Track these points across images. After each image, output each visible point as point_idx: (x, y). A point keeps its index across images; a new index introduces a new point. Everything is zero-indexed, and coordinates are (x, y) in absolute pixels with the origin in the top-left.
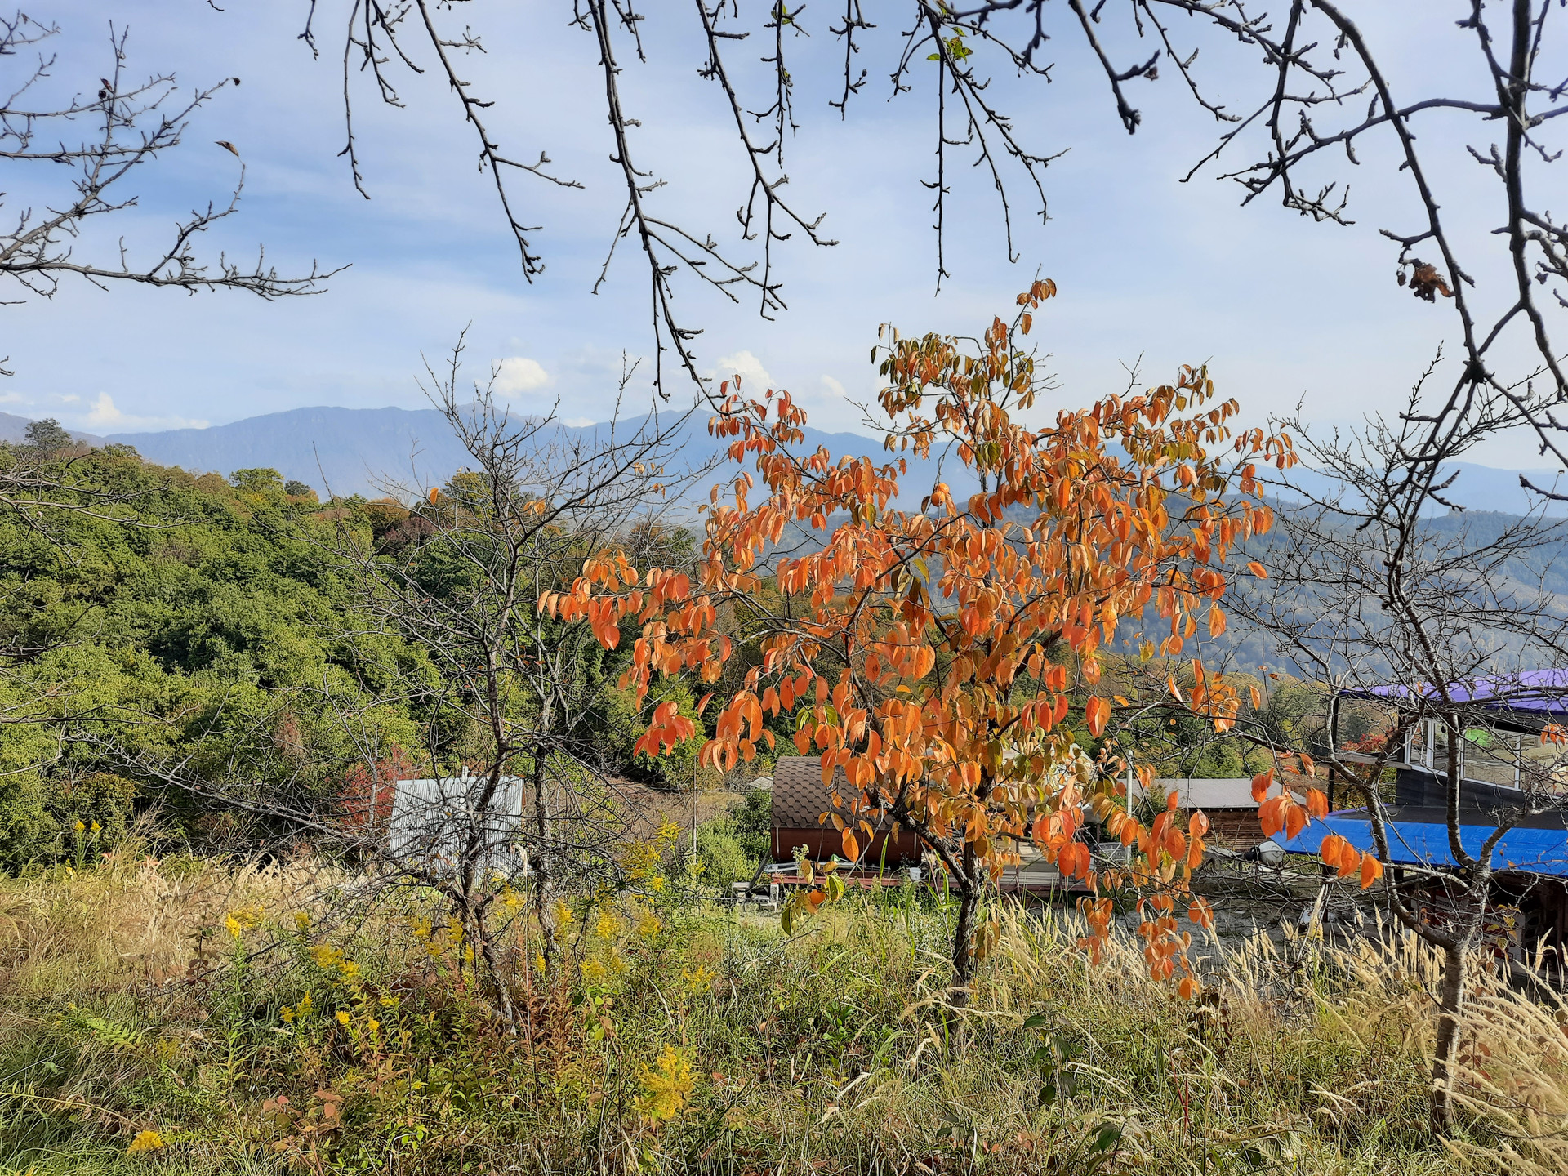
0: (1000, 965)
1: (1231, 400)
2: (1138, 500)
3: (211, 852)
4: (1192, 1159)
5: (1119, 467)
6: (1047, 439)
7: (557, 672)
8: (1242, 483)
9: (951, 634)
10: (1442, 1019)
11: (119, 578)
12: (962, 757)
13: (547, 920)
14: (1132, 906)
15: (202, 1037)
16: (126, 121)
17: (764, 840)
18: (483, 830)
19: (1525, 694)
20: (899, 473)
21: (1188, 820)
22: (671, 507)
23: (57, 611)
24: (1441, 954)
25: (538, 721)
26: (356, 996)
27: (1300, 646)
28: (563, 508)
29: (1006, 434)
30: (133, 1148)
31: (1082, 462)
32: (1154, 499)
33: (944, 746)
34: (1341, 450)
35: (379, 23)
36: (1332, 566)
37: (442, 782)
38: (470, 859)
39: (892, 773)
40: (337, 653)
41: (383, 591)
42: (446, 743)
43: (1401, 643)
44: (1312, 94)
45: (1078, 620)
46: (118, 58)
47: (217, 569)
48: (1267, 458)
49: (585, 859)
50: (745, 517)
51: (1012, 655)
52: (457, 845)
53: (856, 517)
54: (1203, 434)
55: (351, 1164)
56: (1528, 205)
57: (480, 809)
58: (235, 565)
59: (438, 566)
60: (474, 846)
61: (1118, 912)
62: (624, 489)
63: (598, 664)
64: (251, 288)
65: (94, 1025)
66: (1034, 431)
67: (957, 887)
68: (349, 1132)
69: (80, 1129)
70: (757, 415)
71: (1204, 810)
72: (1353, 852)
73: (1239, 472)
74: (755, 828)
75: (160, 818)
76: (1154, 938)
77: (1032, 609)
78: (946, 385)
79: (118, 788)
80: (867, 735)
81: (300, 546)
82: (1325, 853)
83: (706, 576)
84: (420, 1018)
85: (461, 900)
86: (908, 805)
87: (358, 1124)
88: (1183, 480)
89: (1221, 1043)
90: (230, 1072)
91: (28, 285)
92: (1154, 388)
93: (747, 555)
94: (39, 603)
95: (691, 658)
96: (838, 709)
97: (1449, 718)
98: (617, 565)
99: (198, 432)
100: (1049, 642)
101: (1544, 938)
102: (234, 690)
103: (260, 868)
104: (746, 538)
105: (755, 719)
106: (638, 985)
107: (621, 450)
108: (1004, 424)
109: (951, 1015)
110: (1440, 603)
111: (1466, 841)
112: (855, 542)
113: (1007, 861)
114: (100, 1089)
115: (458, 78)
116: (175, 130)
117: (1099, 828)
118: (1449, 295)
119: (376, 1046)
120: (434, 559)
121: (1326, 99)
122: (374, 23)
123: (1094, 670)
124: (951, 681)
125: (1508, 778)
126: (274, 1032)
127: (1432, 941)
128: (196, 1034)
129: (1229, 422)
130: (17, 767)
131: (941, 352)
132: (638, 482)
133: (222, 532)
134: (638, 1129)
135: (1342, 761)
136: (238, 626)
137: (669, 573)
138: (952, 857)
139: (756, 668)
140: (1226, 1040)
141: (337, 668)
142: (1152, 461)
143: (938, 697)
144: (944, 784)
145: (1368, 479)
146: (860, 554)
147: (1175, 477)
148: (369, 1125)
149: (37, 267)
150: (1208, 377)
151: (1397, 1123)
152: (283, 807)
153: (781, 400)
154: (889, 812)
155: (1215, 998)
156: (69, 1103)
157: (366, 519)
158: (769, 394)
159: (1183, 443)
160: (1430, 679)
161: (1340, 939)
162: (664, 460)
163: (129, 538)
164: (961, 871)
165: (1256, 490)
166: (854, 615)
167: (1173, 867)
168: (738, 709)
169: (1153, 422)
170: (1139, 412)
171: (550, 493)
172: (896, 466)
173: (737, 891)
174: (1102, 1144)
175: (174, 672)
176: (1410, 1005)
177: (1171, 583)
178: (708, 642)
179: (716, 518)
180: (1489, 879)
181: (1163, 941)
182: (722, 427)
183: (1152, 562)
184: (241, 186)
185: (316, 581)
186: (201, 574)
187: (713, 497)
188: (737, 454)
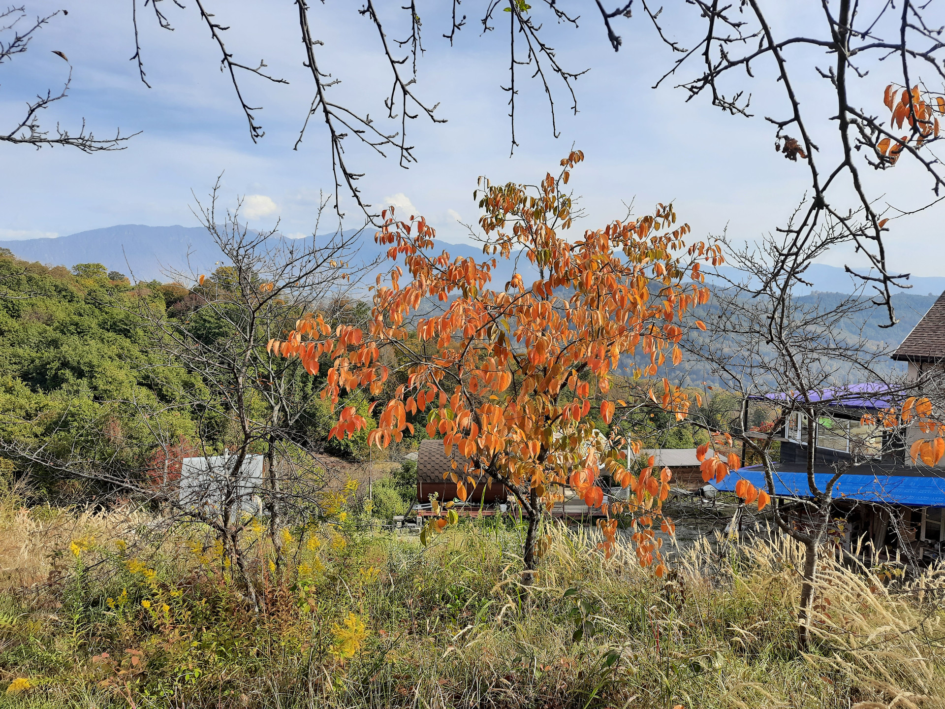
0: (552, 560)
1: (686, 224)
2: (632, 284)
3: (62, 504)
4: (661, 670)
5: (621, 264)
6: (579, 248)
7: (282, 389)
8: (692, 274)
9: (523, 365)
10: (804, 584)
12: (529, 438)
13: (277, 541)
14: (629, 524)
15: (57, 618)
17: (413, 490)
18: (235, 487)
19: (851, 396)
20: (492, 268)
21: (659, 473)
22: (353, 288)
24: (803, 547)
25: (270, 420)
26: (155, 591)
27: (725, 370)
28: (283, 288)
29: (554, 244)
30: (11, 689)
31: (599, 261)
32: (641, 284)
33: (518, 431)
34: (749, 255)
36: (743, 323)
37: (209, 458)
38: (227, 505)
39: (487, 448)
40: (144, 379)
41: (169, 340)
43: (782, 367)
44: (729, 36)
45: (597, 356)
47: (64, 327)
48: (707, 259)
49: (301, 504)
50: (397, 293)
51: (558, 377)
52: (218, 496)
53: (465, 294)
54: (670, 245)
55: (152, 694)
56: (850, 103)
57: (234, 474)
58: (77, 324)
59: (208, 325)
60: (231, 498)
61: (620, 527)
62: (322, 276)
63: (310, 385)
64: (77, 146)
66: (572, 242)
67: (527, 516)
68: (152, 674)
70: (405, 231)
71: (671, 467)
72: (753, 489)
73: (691, 267)
74: (407, 483)
75: (29, 483)
76: (641, 542)
77: (571, 349)
78: (520, 214)
79: (3, 465)
81: (119, 312)
82: (738, 491)
83: (373, 330)
84: (196, 603)
85: (222, 530)
86: (497, 467)
87: (158, 669)
88: (657, 272)
89: (680, 602)
90: (75, 640)
92: (642, 217)
93: (398, 317)
95: (364, 380)
96: (454, 410)
97: (809, 411)
98: (318, 323)
99: (52, 240)
100: (581, 368)
101: (862, 537)
102: (77, 403)
103: (95, 514)
104: (398, 306)
105: (402, 417)
106: (333, 579)
107: (319, 252)
108: (553, 238)
109: (523, 591)
110: (804, 344)
111: (819, 482)
112: (464, 309)
113: (556, 500)
115: (206, 11)
116: (24, 43)
117: (610, 478)
118: (805, 157)
119: (168, 621)
120: (205, 320)
121: (737, 40)
123: (605, 385)
124: (522, 392)
125: (842, 446)
126: (104, 615)
127: (798, 539)
128: (54, 617)
129: (684, 237)
131: (516, 194)
132: (331, 272)
133: (67, 304)
134: (332, 665)
135: (749, 438)
136: (79, 363)
137: (350, 328)
138: (524, 497)
139: (402, 385)
140: (682, 600)
141: (144, 389)
142: (640, 261)
143: (514, 401)
144: (519, 454)
145: (764, 272)
146: (466, 316)
147: (653, 271)
148: (164, 669)
150: (673, 211)
151: (779, 645)
152: (108, 475)
153: (419, 222)
154: (486, 471)
155: (676, 577)
157: (161, 295)
158: (412, 218)
159: (657, 251)
160: (798, 389)
161: (747, 541)
162: (347, 258)
163: (7, 307)
164: (529, 505)
165: (700, 279)
166: (463, 353)
167: (652, 500)
168: (390, 411)
169: (641, 237)
170: (633, 231)
171: (276, 279)
172: (490, 263)
173: (396, 522)
174: (609, 663)
175: (38, 392)
176: (786, 577)
177: (651, 333)
178: (374, 370)
179: (379, 294)
180: (830, 503)
181: (646, 543)
182: (383, 238)
183: (639, 321)
184: (70, 80)
185: (129, 334)
186: (54, 330)
187: (378, 281)
188: (393, 255)
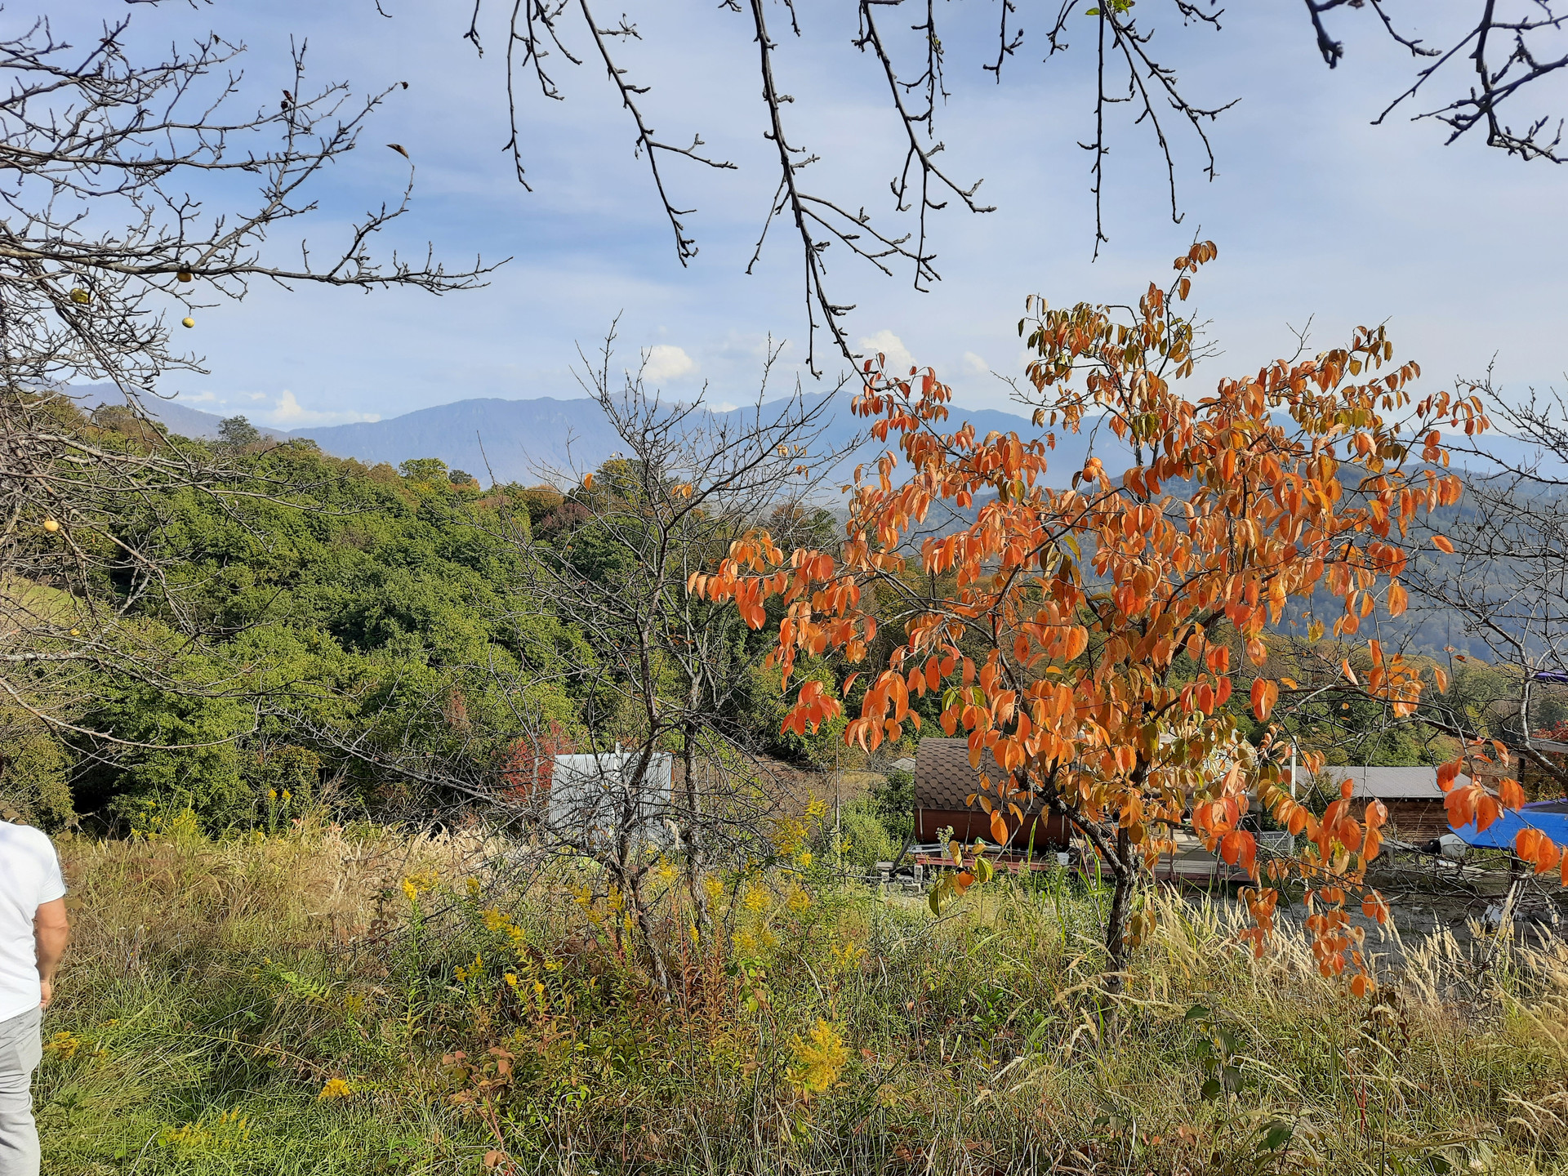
0: (1156, 953)
1: (1411, 363)
2: (1309, 472)
3: (388, 820)
4: (1368, 1163)
5: (1285, 437)
6: (1207, 409)
7: (704, 652)
8: (1425, 451)
9: (1103, 614)
11: (303, 564)
12: (1115, 741)
13: (698, 892)
14: (1299, 899)
15: (383, 992)
16: (306, 129)
17: (907, 820)
18: (637, 804)
20: (1048, 449)
21: (1363, 811)
22: (814, 489)
23: (250, 594)
25: (686, 700)
26: (522, 960)
27: (1490, 626)
28: (710, 490)
29: (1164, 404)
30: (324, 1094)
31: (1247, 432)
32: (1327, 471)
33: (1097, 729)
34: (1538, 414)
35: (540, 17)
36: (1529, 541)
37: (599, 756)
38: (626, 831)
39: (1042, 756)
40: (499, 633)
41: (543, 574)
42: (602, 720)
44: (1525, 19)
45: (1243, 599)
46: (298, 69)
47: (389, 555)
48: (1454, 423)
49: (735, 833)
50: (889, 496)
51: (1169, 636)
52: (612, 817)
53: (1004, 495)
54: (1379, 400)
55: (518, 1120)
57: (635, 783)
58: (406, 551)
59: (591, 550)
60: (629, 819)
61: (1283, 904)
62: (768, 471)
63: (741, 644)
64: (422, 284)
65: (287, 978)
66: (1194, 401)
67: (1110, 874)
68: (518, 1088)
69: (276, 1073)
70: (901, 393)
71: (1384, 800)
72: (1552, 847)
73: (1422, 439)
74: (897, 809)
75: (342, 787)
76: (1324, 932)
77: (1192, 587)
78: (1098, 355)
79: (304, 759)
80: (1016, 717)
81: (465, 532)
82: (1518, 847)
83: (851, 556)
84: (581, 983)
85: (618, 871)
86: (1058, 788)
87: (526, 1081)
88: (1359, 448)
90: (409, 1027)
91: (221, 289)
92: (1325, 352)
93: (891, 535)
94: (234, 589)
95: (836, 639)
96: (987, 690)
98: (763, 546)
99: (371, 424)
100: (1209, 622)
102: (406, 668)
103: (433, 836)
104: (890, 517)
105: (901, 701)
106: (788, 959)
107: (766, 432)
108: (1164, 395)
109: (1106, 1001)
112: (1003, 520)
113: (1162, 849)
114: (294, 1038)
115: (616, 66)
116: (350, 136)
117: (1265, 815)
119: (541, 1008)
120: (587, 543)
121: (1541, 24)
122: (535, 18)
123: (1259, 651)
124: (1104, 662)
126: (447, 991)
128: (377, 989)
129: (1408, 386)
130: (215, 738)
131: (1092, 322)
132: (782, 464)
133: (393, 520)
134: (791, 1100)
136: (408, 608)
137: (814, 554)
138: (1106, 843)
139: (901, 648)
140: (1402, 1040)
141: (499, 648)
142: (1324, 430)
143: (1091, 678)
144: (1097, 768)
146: (1008, 532)
147: (1349, 447)
148: (537, 1082)
149: (230, 271)
150: (1386, 339)
152: (453, 779)
153: (925, 377)
154: (1040, 794)
155: (1391, 997)
156: (267, 1050)
157: (524, 505)
158: (914, 371)
159: (1357, 410)
161: (1533, 940)
162: (807, 441)
163: (312, 526)
164: (1114, 857)
165: (1441, 461)
166: (1002, 595)
167: (1347, 858)
168: (883, 689)
169: (1324, 388)
170: (1309, 378)
171: (697, 477)
172: (1044, 441)
173: (880, 871)
174: (1272, 1142)
175: (352, 651)
177: (1345, 559)
178: (853, 622)
179: (860, 497)
181: (1333, 936)
182: (865, 405)
183: (1323, 537)
184: (411, 187)
185: (479, 565)
186: (375, 559)
187: (857, 477)
188: (880, 433)
